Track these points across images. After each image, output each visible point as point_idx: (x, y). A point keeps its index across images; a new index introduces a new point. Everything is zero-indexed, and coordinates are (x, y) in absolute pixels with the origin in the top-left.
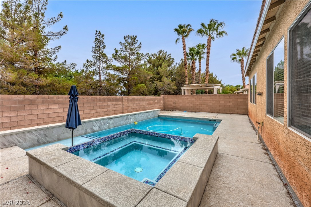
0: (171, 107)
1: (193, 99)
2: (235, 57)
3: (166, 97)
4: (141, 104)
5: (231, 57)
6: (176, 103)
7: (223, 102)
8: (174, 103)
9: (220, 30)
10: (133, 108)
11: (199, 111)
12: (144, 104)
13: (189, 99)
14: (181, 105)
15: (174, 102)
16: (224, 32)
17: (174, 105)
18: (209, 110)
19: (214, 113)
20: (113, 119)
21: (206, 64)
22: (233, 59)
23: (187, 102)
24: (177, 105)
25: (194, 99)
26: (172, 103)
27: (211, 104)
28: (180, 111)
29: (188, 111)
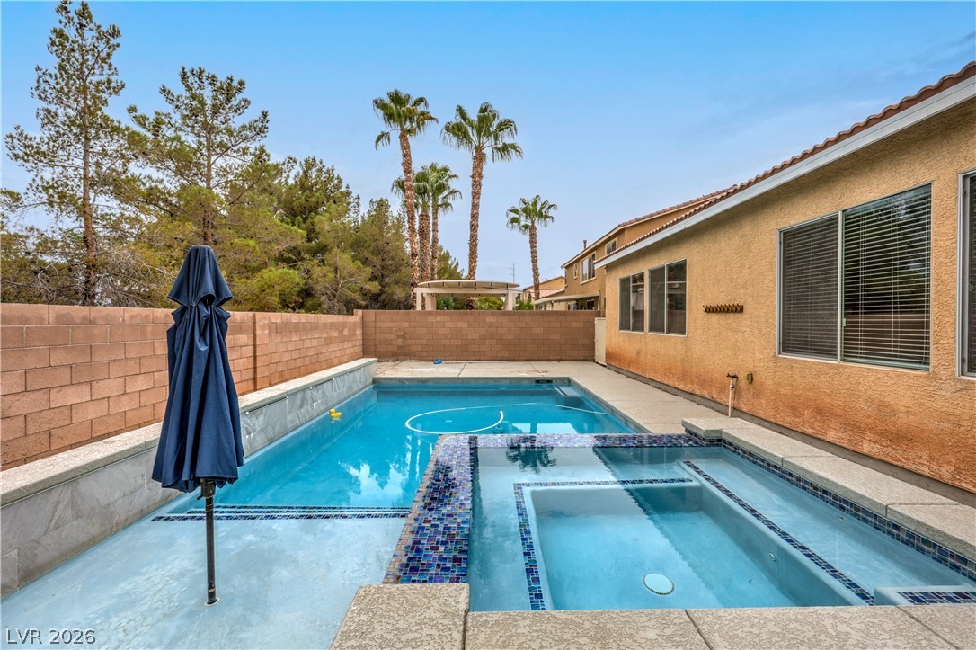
0: (390, 348)
1: (459, 324)
2: (517, 216)
3: (373, 319)
4: (307, 343)
5: (507, 215)
6: (407, 336)
7: (540, 330)
8: (398, 337)
9: (506, 138)
10: (286, 357)
11: (478, 358)
12: (315, 343)
13: (449, 325)
14: (423, 342)
15: (401, 333)
16: (514, 147)
17: (400, 344)
18: (505, 353)
19: (518, 361)
20: (264, 409)
21: (469, 227)
22: (514, 220)
23: (442, 331)
24: (409, 342)
25: (465, 325)
26: (392, 336)
27: (511, 336)
28: (421, 361)
29: (447, 358)
